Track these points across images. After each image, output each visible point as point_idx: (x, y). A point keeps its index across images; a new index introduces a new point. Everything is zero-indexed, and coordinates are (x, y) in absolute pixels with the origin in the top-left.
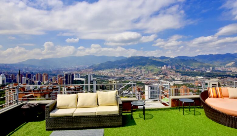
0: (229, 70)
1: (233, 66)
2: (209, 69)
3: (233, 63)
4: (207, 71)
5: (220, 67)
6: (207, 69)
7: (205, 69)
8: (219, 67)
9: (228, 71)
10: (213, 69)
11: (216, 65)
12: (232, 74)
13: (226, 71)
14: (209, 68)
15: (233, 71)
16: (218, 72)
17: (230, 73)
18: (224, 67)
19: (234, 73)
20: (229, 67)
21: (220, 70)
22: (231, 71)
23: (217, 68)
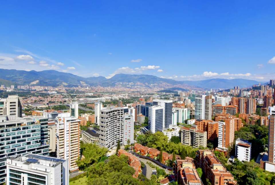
0: (33, 88)
1: (37, 85)
2: (10, 88)
3: (38, 81)
4: (7, 91)
5: (24, 85)
6: (8, 88)
7: (5, 88)
8: (22, 85)
9: (32, 90)
10: (15, 88)
11: (19, 83)
12: (36, 93)
13: (30, 90)
14: (10, 86)
15: (37, 90)
16: (22, 91)
17: (34, 92)
18: (29, 85)
19: (38, 92)
20: (34, 85)
21: (24, 89)
22: (35, 90)
23: (20, 87)
